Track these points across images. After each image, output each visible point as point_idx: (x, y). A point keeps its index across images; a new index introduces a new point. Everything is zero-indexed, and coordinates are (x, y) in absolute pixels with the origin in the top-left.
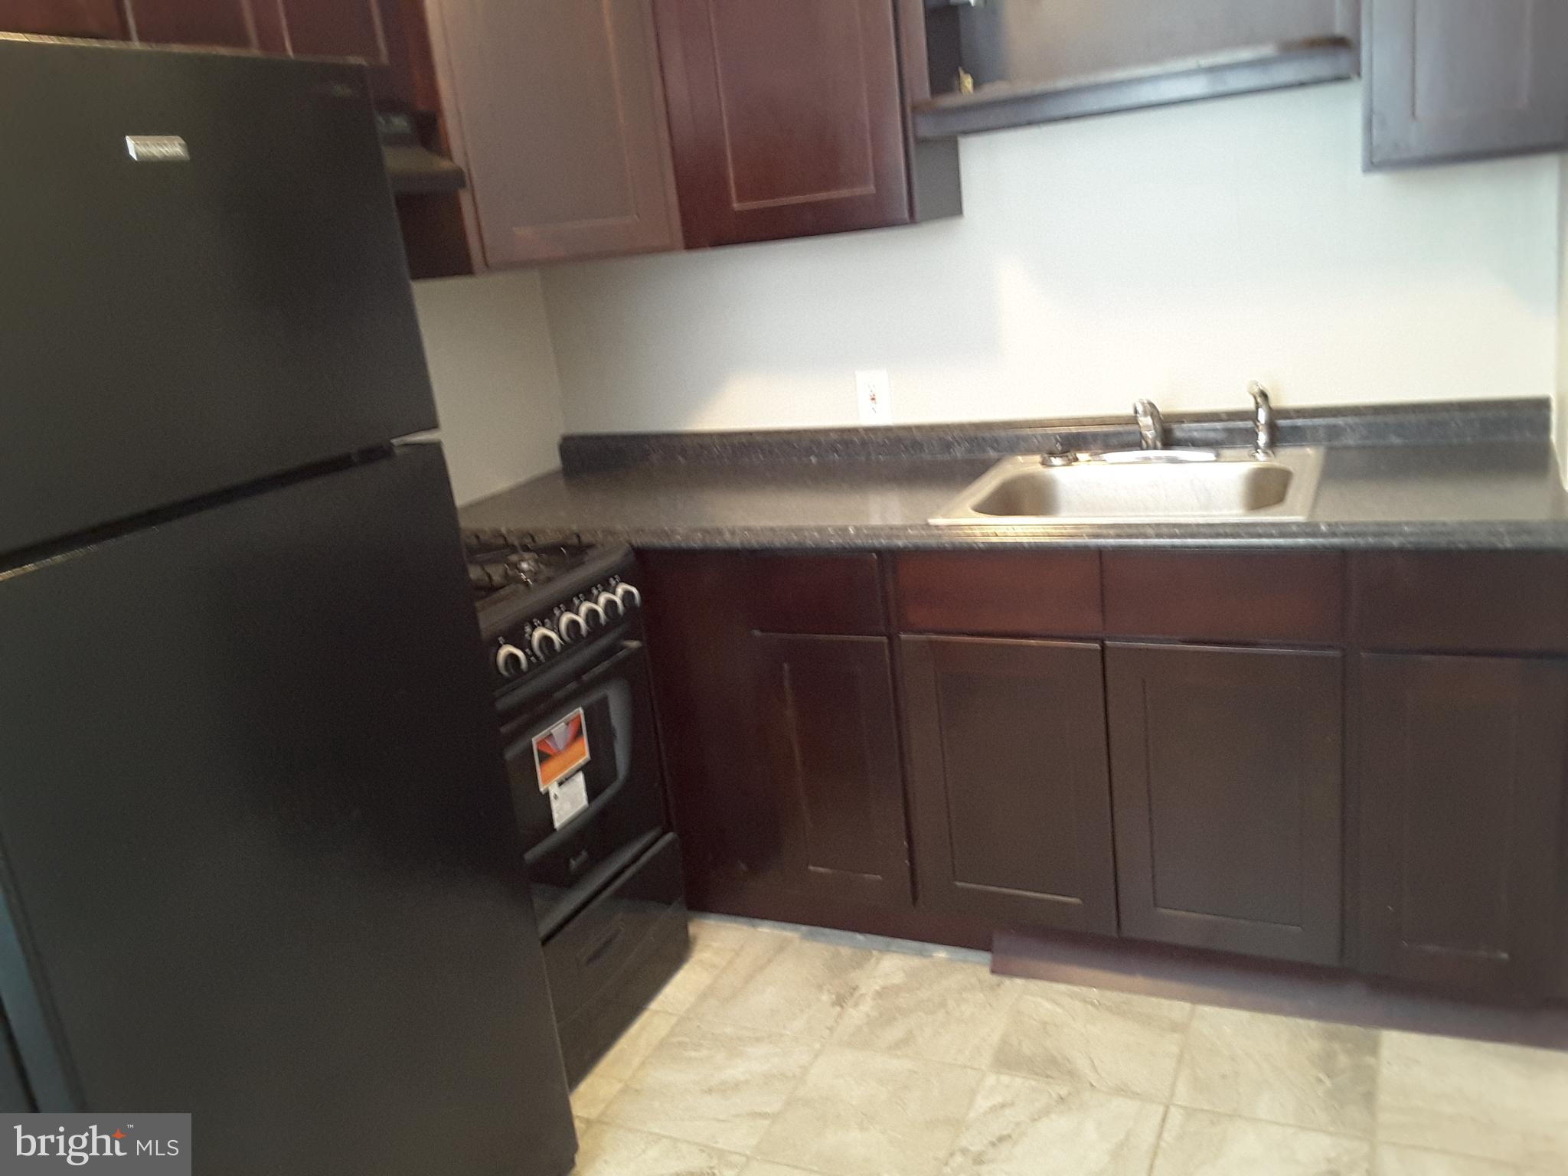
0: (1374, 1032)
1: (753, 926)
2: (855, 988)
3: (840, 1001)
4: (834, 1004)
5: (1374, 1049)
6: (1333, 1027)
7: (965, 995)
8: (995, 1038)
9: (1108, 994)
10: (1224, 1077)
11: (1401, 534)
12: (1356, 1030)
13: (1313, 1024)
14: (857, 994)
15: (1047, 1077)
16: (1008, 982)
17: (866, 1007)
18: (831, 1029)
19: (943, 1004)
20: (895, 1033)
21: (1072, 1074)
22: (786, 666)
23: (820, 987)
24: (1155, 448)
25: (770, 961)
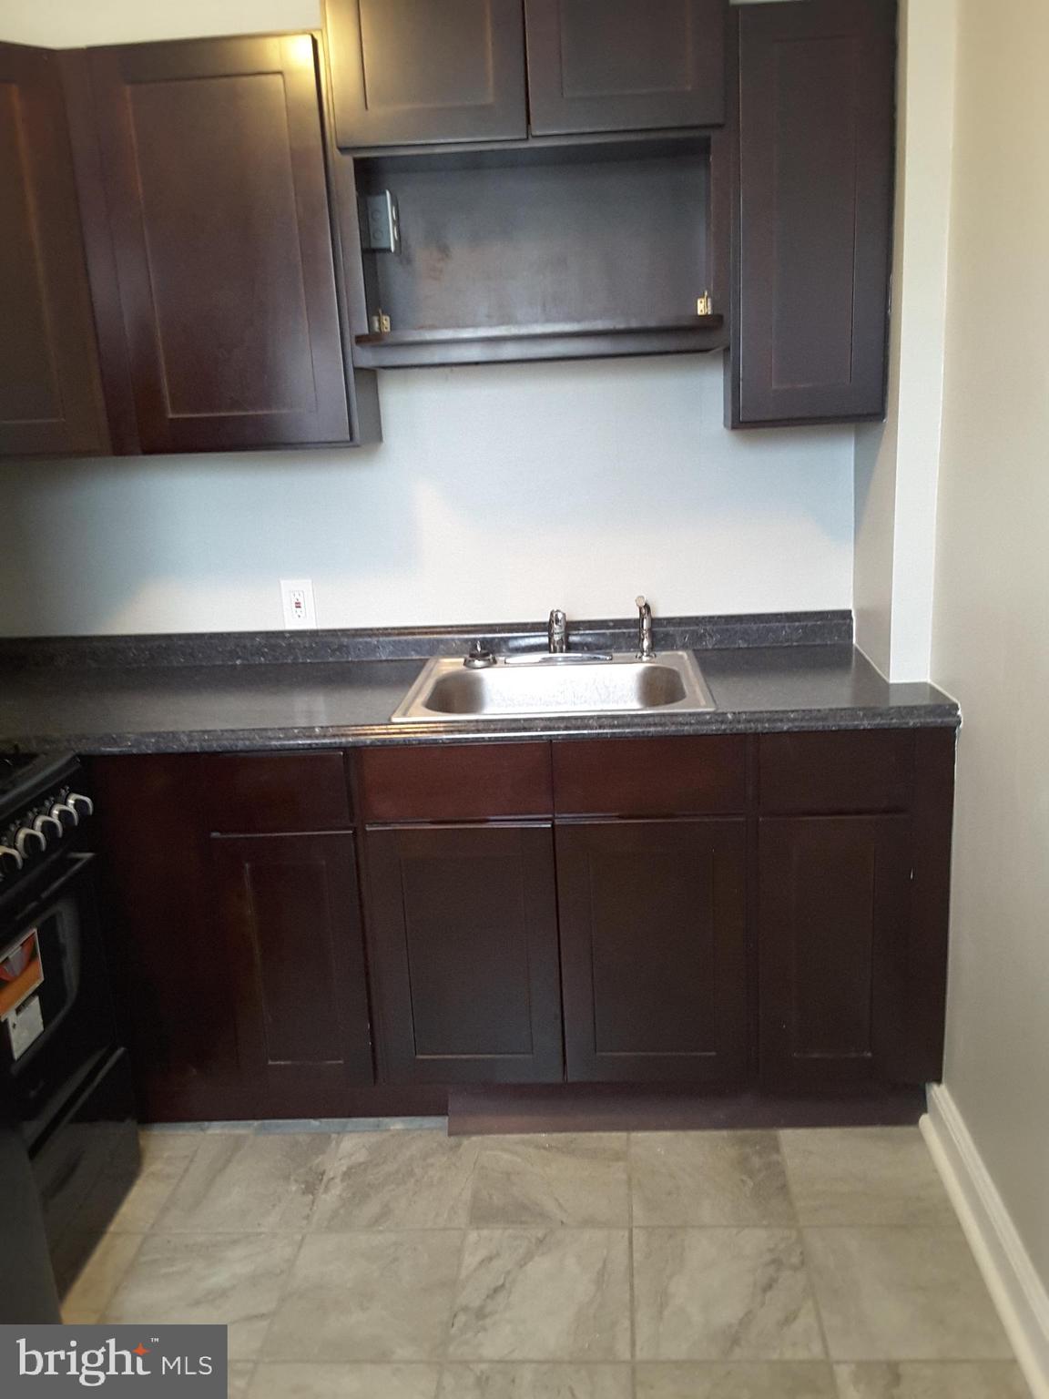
0: (773, 1132)
1: (202, 1130)
2: (323, 1174)
3: (310, 1189)
4: (304, 1193)
5: (776, 1148)
6: (740, 1133)
7: (430, 1160)
8: (467, 1195)
9: (555, 1135)
10: (670, 1194)
11: (789, 720)
12: (758, 1133)
13: (724, 1133)
14: (325, 1178)
15: (521, 1223)
16: (466, 1142)
17: (337, 1189)
18: (307, 1217)
19: (411, 1173)
20: (372, 1208)
21: (543, 1216)
22: (247, 865)
23: (287, 1178)
24: (561, 652)
25: (229, 1161)
